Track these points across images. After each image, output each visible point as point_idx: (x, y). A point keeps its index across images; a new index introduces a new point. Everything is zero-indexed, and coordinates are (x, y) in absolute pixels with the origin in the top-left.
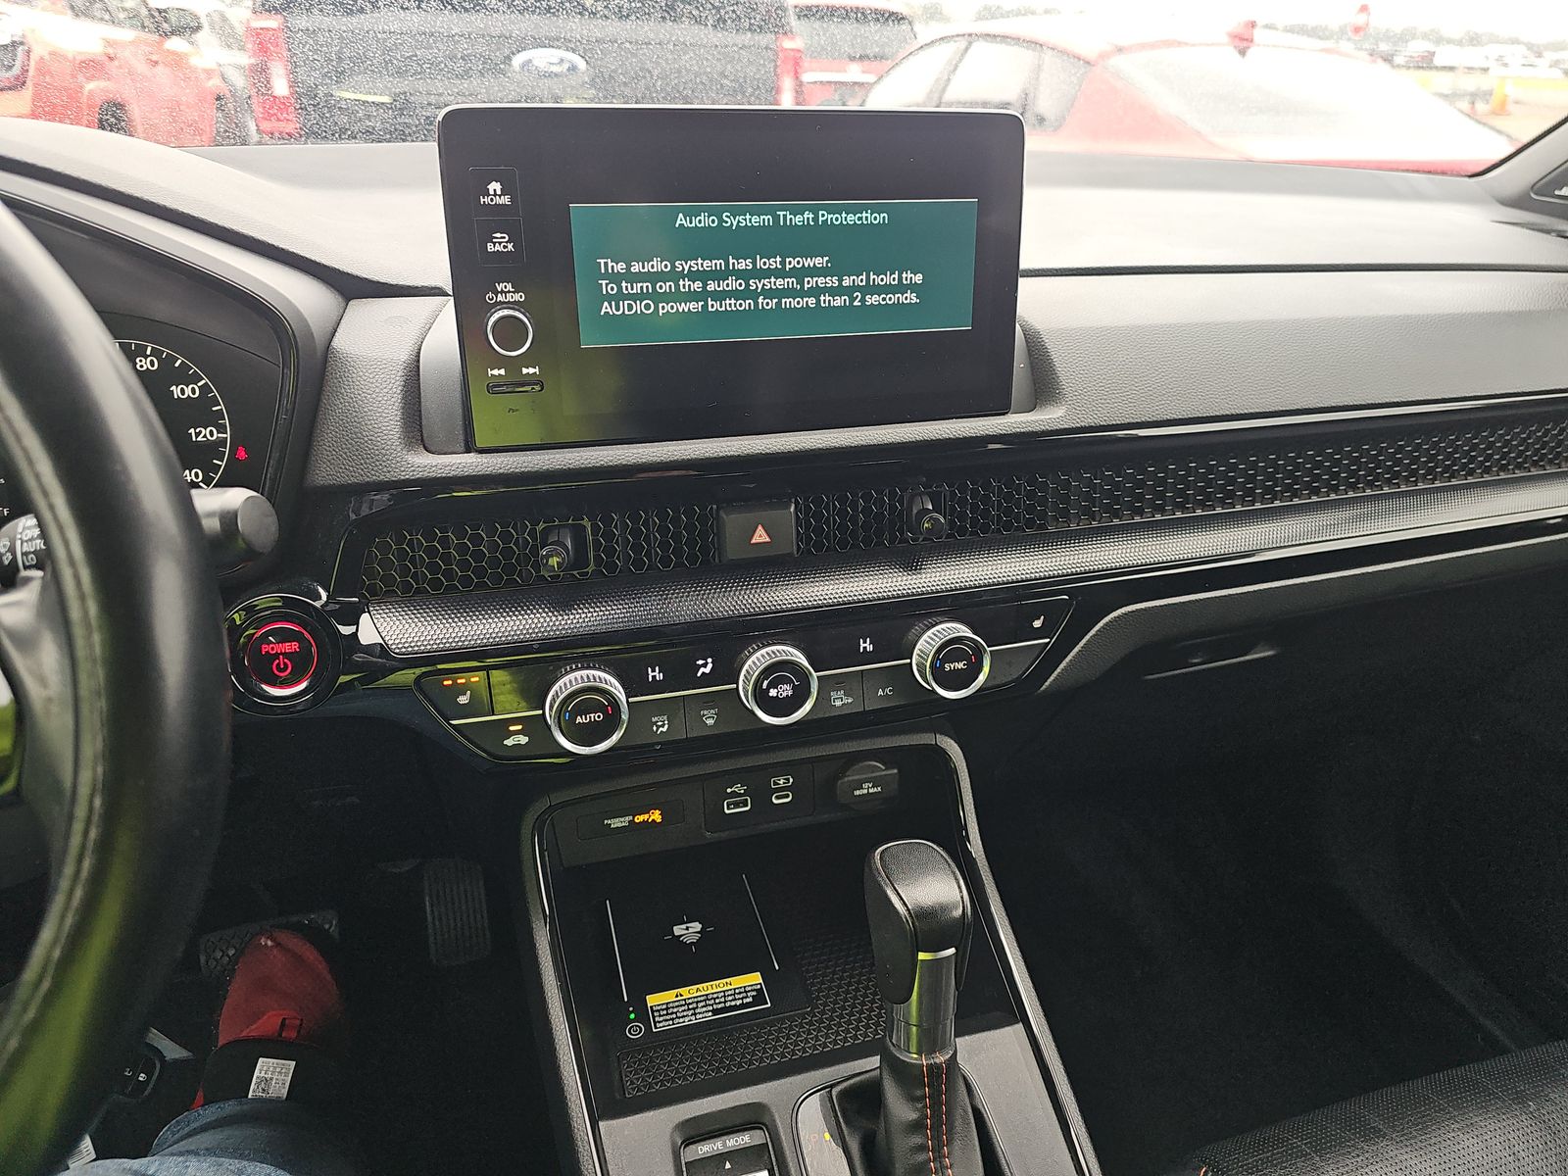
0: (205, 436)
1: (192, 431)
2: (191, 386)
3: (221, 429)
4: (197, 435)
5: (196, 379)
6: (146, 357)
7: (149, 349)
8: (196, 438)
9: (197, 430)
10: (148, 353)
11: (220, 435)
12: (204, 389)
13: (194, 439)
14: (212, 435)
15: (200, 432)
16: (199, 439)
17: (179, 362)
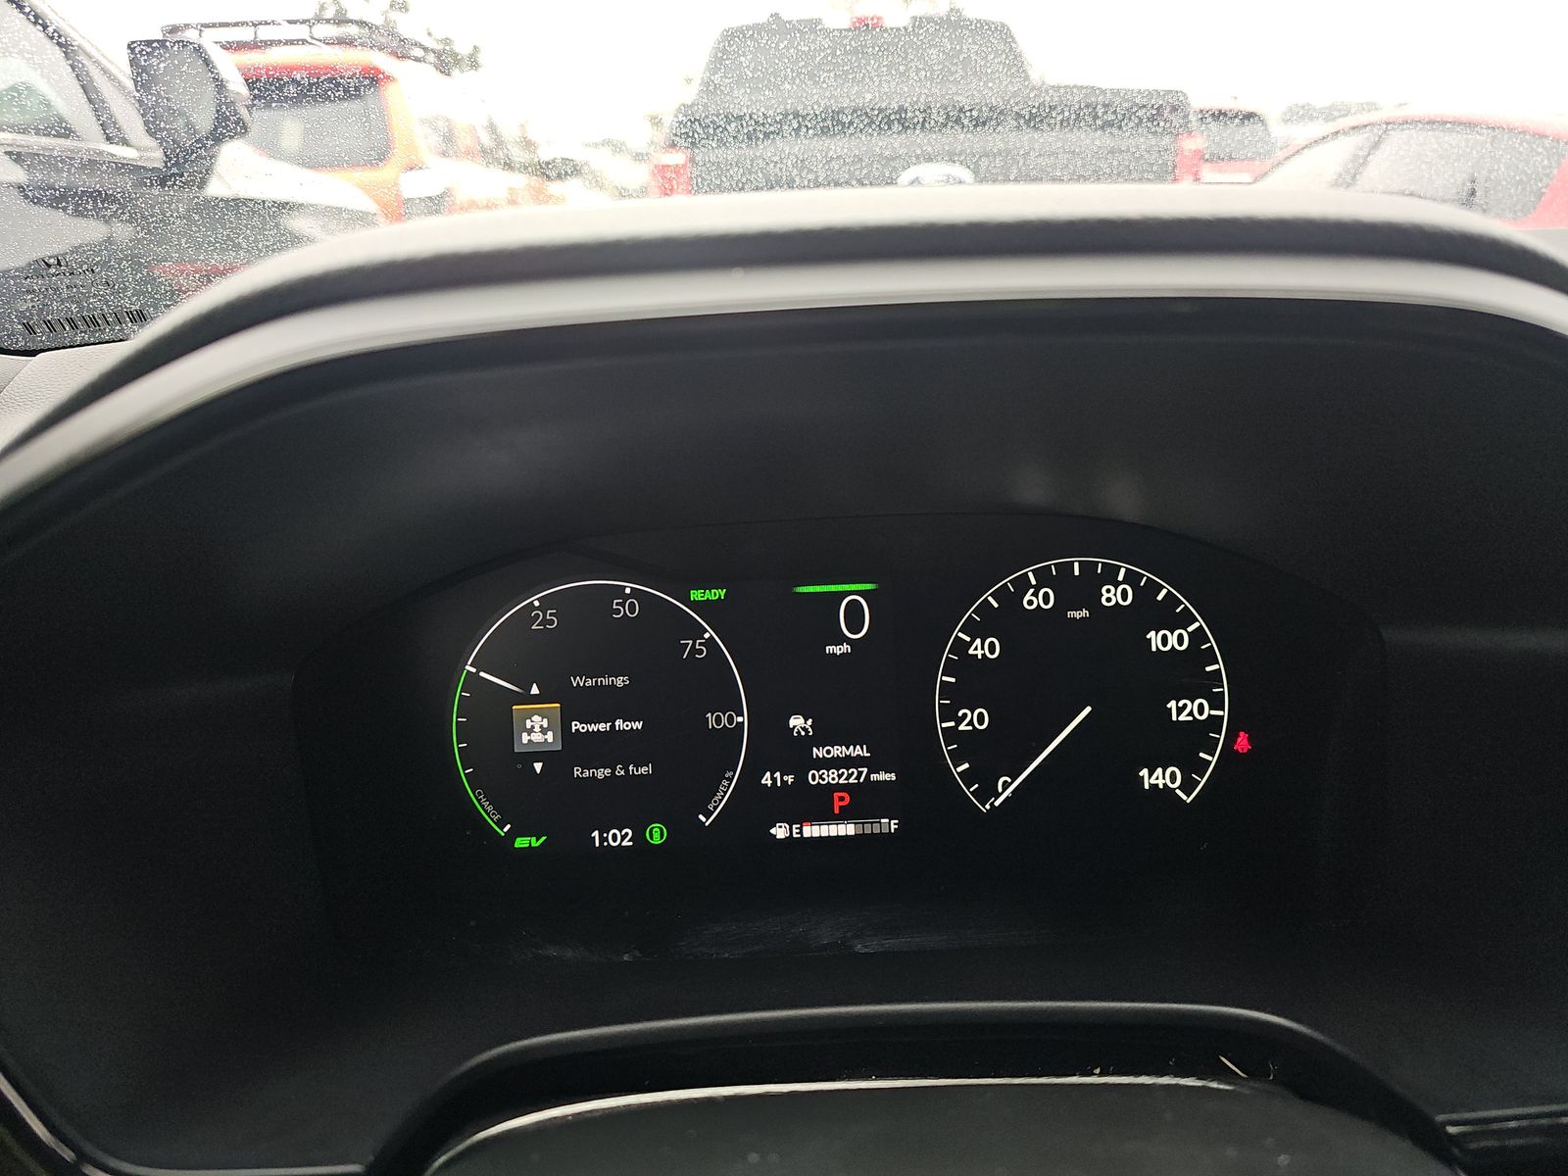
0: (1191, 713)
1: (1172, 704)
2: (1177, 632)
3: (1216, 702)
4: (1180, 711)
5: (1186, 619)
6: (1116, 585)
7: (1122, 572)
8: (1178, 716)
9: (1181, 704)
10: (1121, 578)
11: (1213, 712)
12: (1198, 637)
13: (1174, 718)
14: (1201, 712)
15: (1185, 706)
16: (1181, 718)
17: (1164, 592)
